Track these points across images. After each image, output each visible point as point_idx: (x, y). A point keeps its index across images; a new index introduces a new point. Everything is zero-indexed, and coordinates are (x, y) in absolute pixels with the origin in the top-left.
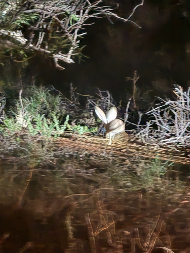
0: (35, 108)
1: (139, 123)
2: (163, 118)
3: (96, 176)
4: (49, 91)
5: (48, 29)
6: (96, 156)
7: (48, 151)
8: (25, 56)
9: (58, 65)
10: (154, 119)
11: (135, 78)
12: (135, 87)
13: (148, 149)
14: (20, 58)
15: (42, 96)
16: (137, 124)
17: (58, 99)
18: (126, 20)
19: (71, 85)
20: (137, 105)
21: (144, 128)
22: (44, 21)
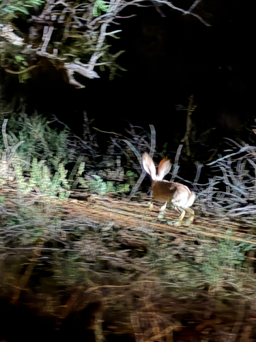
0: (25, 150)
1: (196, 180)
2: (236, 174)
3: (130, 262)
4: (48, 122)
5: (60, 22)
6: (129, 230)
7: (52, 219)
8: (23, 65)
9: (73, 81)
10: (221, 174)
11: (190, 106)
12: (189, 122)
13: (211, 222)
14: (15, 67)
15: (37, 131)
16: (193, 182)
17: (63, 137)
18: (186, 12)
19: (85, 114)
20: (191, 152)
21: (205, 187)
22: (53, 9)
